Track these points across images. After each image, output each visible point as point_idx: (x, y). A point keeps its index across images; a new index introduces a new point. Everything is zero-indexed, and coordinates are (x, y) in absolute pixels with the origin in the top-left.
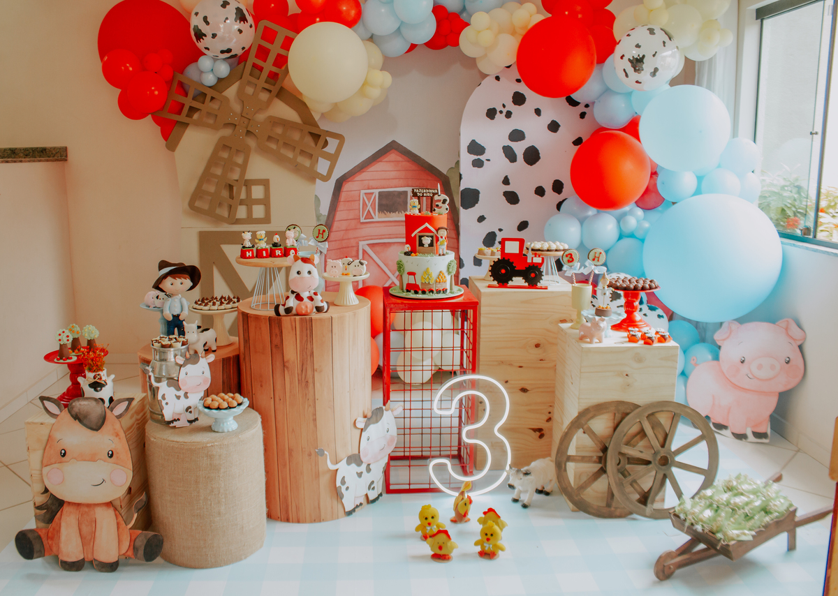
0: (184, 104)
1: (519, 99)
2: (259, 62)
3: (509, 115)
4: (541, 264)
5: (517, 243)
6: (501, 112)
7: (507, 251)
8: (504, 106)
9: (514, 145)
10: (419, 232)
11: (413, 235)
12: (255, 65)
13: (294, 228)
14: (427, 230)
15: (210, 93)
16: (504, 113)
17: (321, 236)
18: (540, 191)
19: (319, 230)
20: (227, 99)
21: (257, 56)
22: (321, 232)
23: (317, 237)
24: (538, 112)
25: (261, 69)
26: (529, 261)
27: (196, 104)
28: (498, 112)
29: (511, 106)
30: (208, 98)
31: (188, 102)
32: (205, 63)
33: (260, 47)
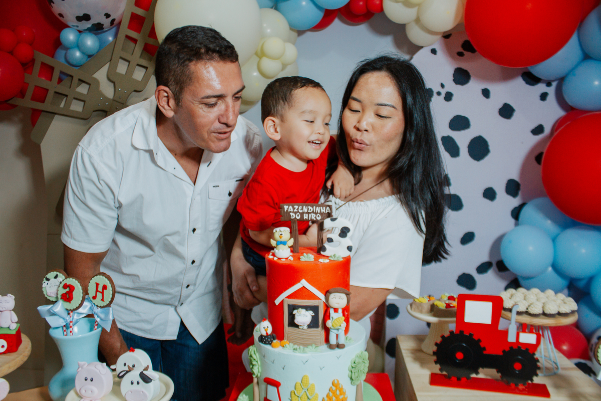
0: (47, 90)
1: (462, 77)
2: (133, 34)
3: (449, 97)
4: (535, 347)
5: (489, 305)
6: (439, 94)
7: (468, 319)
8: (442, 86)
9: (455, 135)
10: (289, 297)
11: (277, 302)
13: (56, 277)
16: (443, 95)
18: (490, 194)
20: (97, 82)
21: (130, 27)
22: (100, 289)
24: (486, 93)
25: (135, 41)
26: (512, 338)
27: (62, 89)
28: (435, 94)
29: (451, 86)
30: (75, 80)
31: (52, 86)
32: (69, 36)
33: (134, 16)
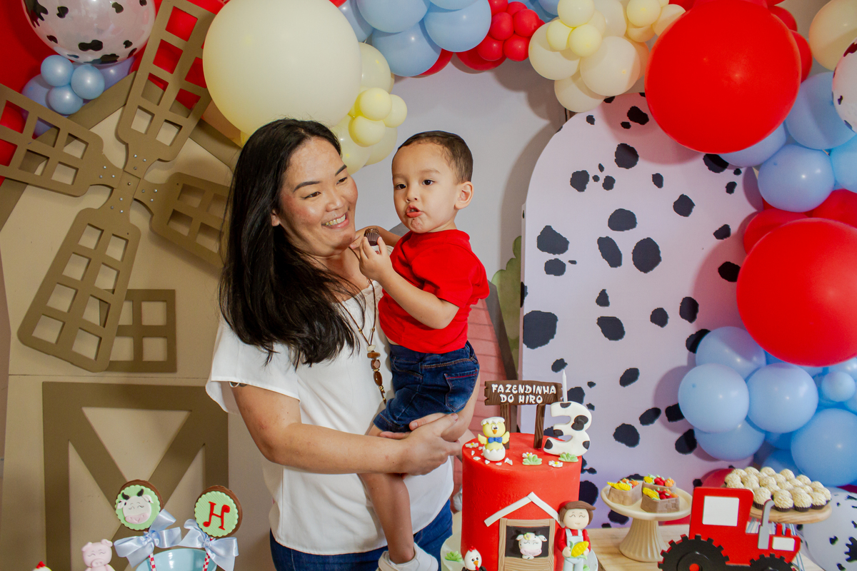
0: (15, 146)
1: (627, 156)
2: (162, 74)
3: (609, 183)
4: (792, 554)
5: (734, 502)
6: (596, 178)
7: (708, 520)
8: (601, 168)
9: (617, 237)
10: (509, 516)
11: (489, 522)
12: (152, 78)
13: (140, 494)
14: (531, 510)
15: (66, 126)
16: (602, 181)
17: (216, 521)
18: (659, 317)
19: (212, 505)
20: (99, 141)
21: (157, 62)
22: (218, 510)
23: (207, 524)
24: (658, 180)
26: (763, 544)
28: (591, 179)
29: (612, 169)
30: (63, 136)
32: (55, 68)
33: (164, 45)
